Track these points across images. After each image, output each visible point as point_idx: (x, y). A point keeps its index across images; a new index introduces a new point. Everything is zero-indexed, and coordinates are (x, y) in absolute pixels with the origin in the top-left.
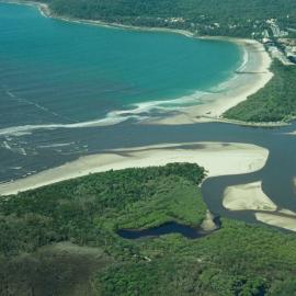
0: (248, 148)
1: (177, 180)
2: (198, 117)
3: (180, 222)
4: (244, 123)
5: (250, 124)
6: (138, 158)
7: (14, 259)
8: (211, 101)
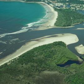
1: (60, 47)
2: (48, 27)
3: (72, 60)
4: (62, 27)
5: (64, 27)
6: (43, 41)
7: (35, 78)
8: (47, 22)
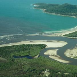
0: (63, 42)
4: (68, 37)
5: (69, 37)
